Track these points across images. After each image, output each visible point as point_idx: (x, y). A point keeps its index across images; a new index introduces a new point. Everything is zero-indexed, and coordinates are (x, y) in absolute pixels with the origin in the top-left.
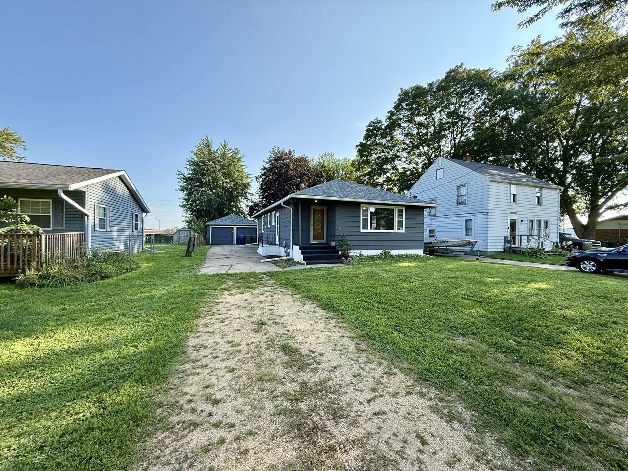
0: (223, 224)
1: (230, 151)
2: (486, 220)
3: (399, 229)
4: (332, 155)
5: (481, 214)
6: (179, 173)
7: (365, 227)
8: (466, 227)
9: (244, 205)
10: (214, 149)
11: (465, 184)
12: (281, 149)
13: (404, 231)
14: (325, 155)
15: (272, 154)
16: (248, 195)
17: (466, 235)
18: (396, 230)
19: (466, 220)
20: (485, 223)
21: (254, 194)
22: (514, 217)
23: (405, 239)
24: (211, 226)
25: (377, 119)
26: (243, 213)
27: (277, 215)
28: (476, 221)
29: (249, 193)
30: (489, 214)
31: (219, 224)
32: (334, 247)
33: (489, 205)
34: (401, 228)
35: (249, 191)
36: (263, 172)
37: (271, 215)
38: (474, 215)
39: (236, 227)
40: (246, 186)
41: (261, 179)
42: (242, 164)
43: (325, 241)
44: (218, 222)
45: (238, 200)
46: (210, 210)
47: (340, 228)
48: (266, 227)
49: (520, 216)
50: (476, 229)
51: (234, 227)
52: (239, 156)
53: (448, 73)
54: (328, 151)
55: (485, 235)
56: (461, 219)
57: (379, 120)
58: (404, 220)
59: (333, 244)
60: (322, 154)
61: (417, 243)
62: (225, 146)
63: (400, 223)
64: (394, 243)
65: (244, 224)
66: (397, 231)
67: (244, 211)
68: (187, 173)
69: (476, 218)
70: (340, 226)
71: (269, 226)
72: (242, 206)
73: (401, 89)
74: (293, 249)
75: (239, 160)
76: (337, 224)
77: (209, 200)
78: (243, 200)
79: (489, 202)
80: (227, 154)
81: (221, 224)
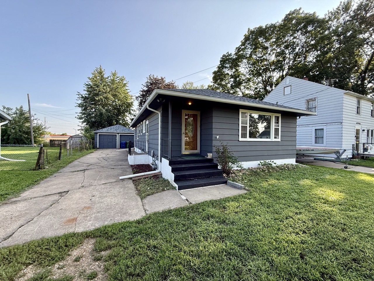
0: (108, 132)
1: (118, 79)
2: (341, 129)
3: (275, 138)
4: (192, 84)
5: (333, 124)
6: (79, 94)
7: (244, 136)
8: (316, 135)
9: (129, 118)
10: (105, 76)
11: (315, 98)
12: (155, 77)
13: (279, 140)
14: (187, 83)
15: (149, 80)
16: (131, 111)
17: (316, 143)
18: (272, 139)
19: (315, 129)
20: (339, 132)
21: (136, 110)
22: (358, 127)
23: (280, 148)
24: (98, 134)
25: (228, 53)
26: (127, 124)
27: (147, 124)
28: (328, 131)
29: (132, 110)
30: (343, 124)
31: (104, 132)
32: (211, 160)
33: (344, 116)
34: (277, 137)
35: (132, 109)
36: (141, 93)
37: (142, 123)
38: (326, 124)
39: (119, 134)
40: (130, 105)
41: (140, 99)
42: (127, 88)
43: (198, 151)
44: (105, 130)
45: (124, 115)
46: (101, 121)
47: (218, 137)
48: (139, 134)
49: (363, 126)
50: (327, 138)
51: (117, 134)
52: (125, 82)
53: (287, 15)
54: (190, 81)
55: (340, 143)
56: (311, 128)
57: (229, 53)
58: (280, 128)
59: (210, 156)
60: (185, 83)
61: (291, 152)
62: (114, 75)
63: (277, 130)
64: (270, 153)
65: (125, 132)
66: (274, 140)
67: (129, 123)
68: (85, 93)
69: (328, 127)
70: (218, 134)
71: (141, 134)
72: (127, 119)
73: (249, 29)
74: (161, 161)
75: (125, 85)
76: (214, 131)
77: (101, 114)
78: (128, 115)
79: (344, 113)
80: (116, 80)
81: (107, 132)
